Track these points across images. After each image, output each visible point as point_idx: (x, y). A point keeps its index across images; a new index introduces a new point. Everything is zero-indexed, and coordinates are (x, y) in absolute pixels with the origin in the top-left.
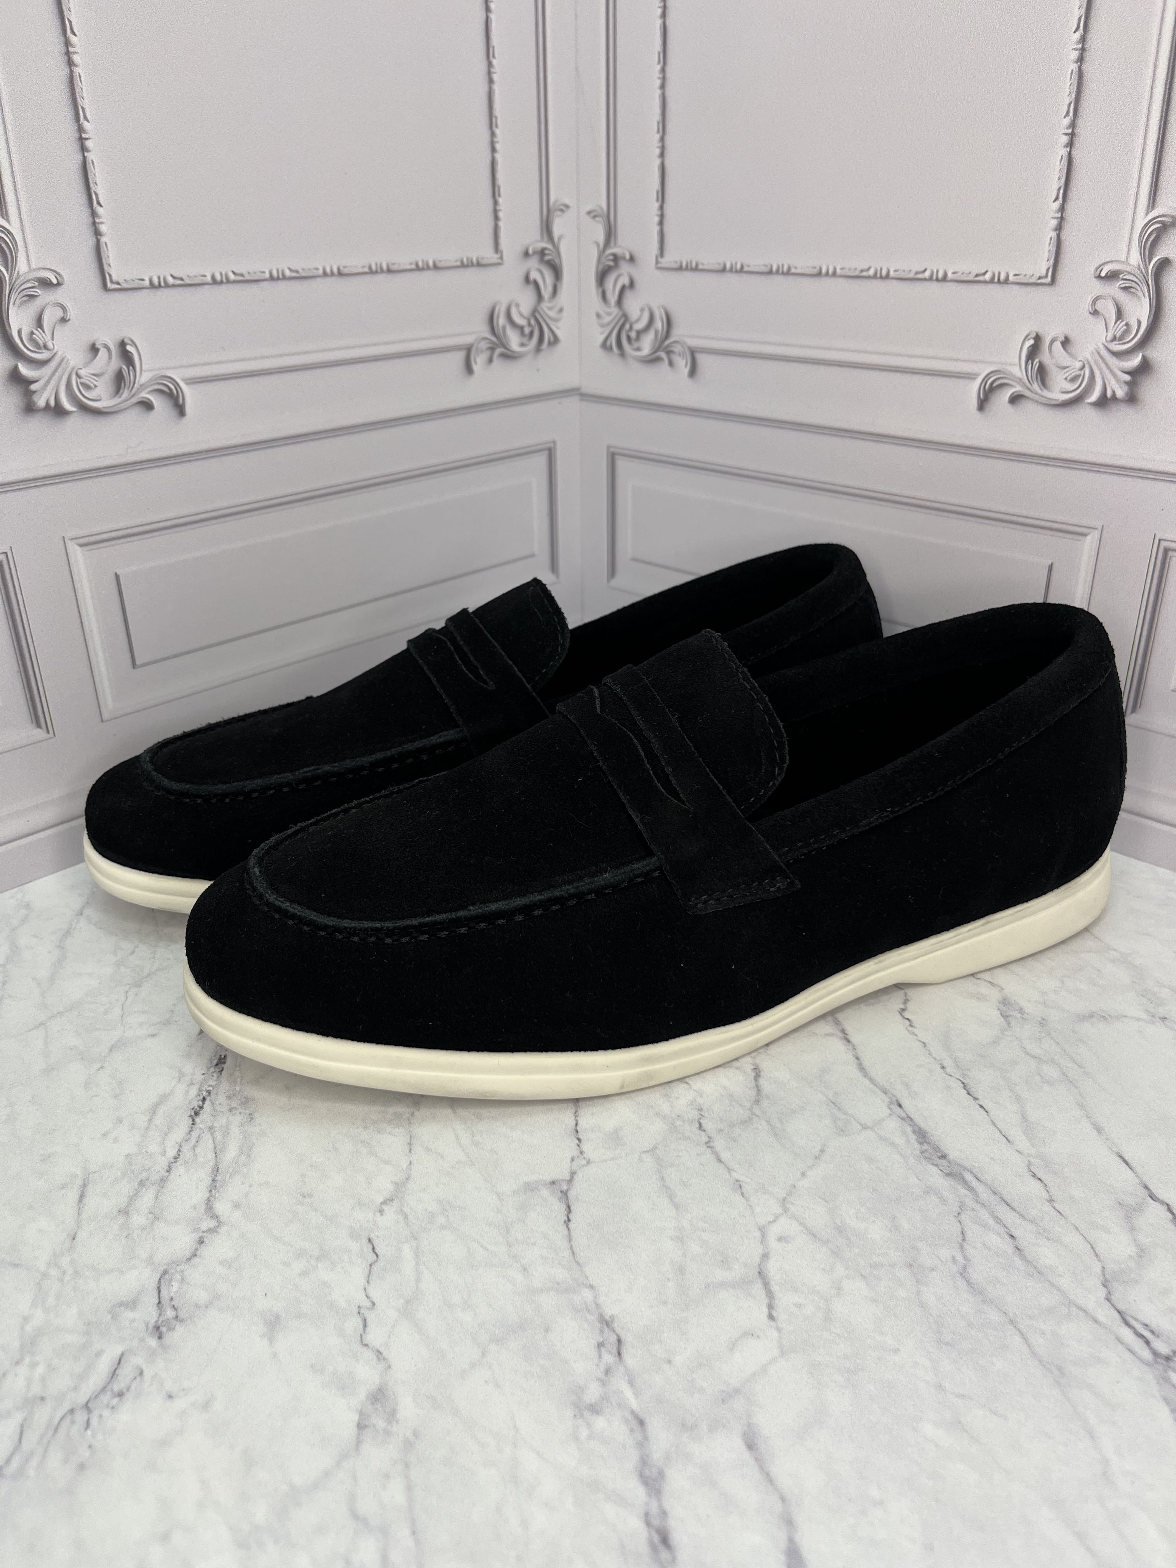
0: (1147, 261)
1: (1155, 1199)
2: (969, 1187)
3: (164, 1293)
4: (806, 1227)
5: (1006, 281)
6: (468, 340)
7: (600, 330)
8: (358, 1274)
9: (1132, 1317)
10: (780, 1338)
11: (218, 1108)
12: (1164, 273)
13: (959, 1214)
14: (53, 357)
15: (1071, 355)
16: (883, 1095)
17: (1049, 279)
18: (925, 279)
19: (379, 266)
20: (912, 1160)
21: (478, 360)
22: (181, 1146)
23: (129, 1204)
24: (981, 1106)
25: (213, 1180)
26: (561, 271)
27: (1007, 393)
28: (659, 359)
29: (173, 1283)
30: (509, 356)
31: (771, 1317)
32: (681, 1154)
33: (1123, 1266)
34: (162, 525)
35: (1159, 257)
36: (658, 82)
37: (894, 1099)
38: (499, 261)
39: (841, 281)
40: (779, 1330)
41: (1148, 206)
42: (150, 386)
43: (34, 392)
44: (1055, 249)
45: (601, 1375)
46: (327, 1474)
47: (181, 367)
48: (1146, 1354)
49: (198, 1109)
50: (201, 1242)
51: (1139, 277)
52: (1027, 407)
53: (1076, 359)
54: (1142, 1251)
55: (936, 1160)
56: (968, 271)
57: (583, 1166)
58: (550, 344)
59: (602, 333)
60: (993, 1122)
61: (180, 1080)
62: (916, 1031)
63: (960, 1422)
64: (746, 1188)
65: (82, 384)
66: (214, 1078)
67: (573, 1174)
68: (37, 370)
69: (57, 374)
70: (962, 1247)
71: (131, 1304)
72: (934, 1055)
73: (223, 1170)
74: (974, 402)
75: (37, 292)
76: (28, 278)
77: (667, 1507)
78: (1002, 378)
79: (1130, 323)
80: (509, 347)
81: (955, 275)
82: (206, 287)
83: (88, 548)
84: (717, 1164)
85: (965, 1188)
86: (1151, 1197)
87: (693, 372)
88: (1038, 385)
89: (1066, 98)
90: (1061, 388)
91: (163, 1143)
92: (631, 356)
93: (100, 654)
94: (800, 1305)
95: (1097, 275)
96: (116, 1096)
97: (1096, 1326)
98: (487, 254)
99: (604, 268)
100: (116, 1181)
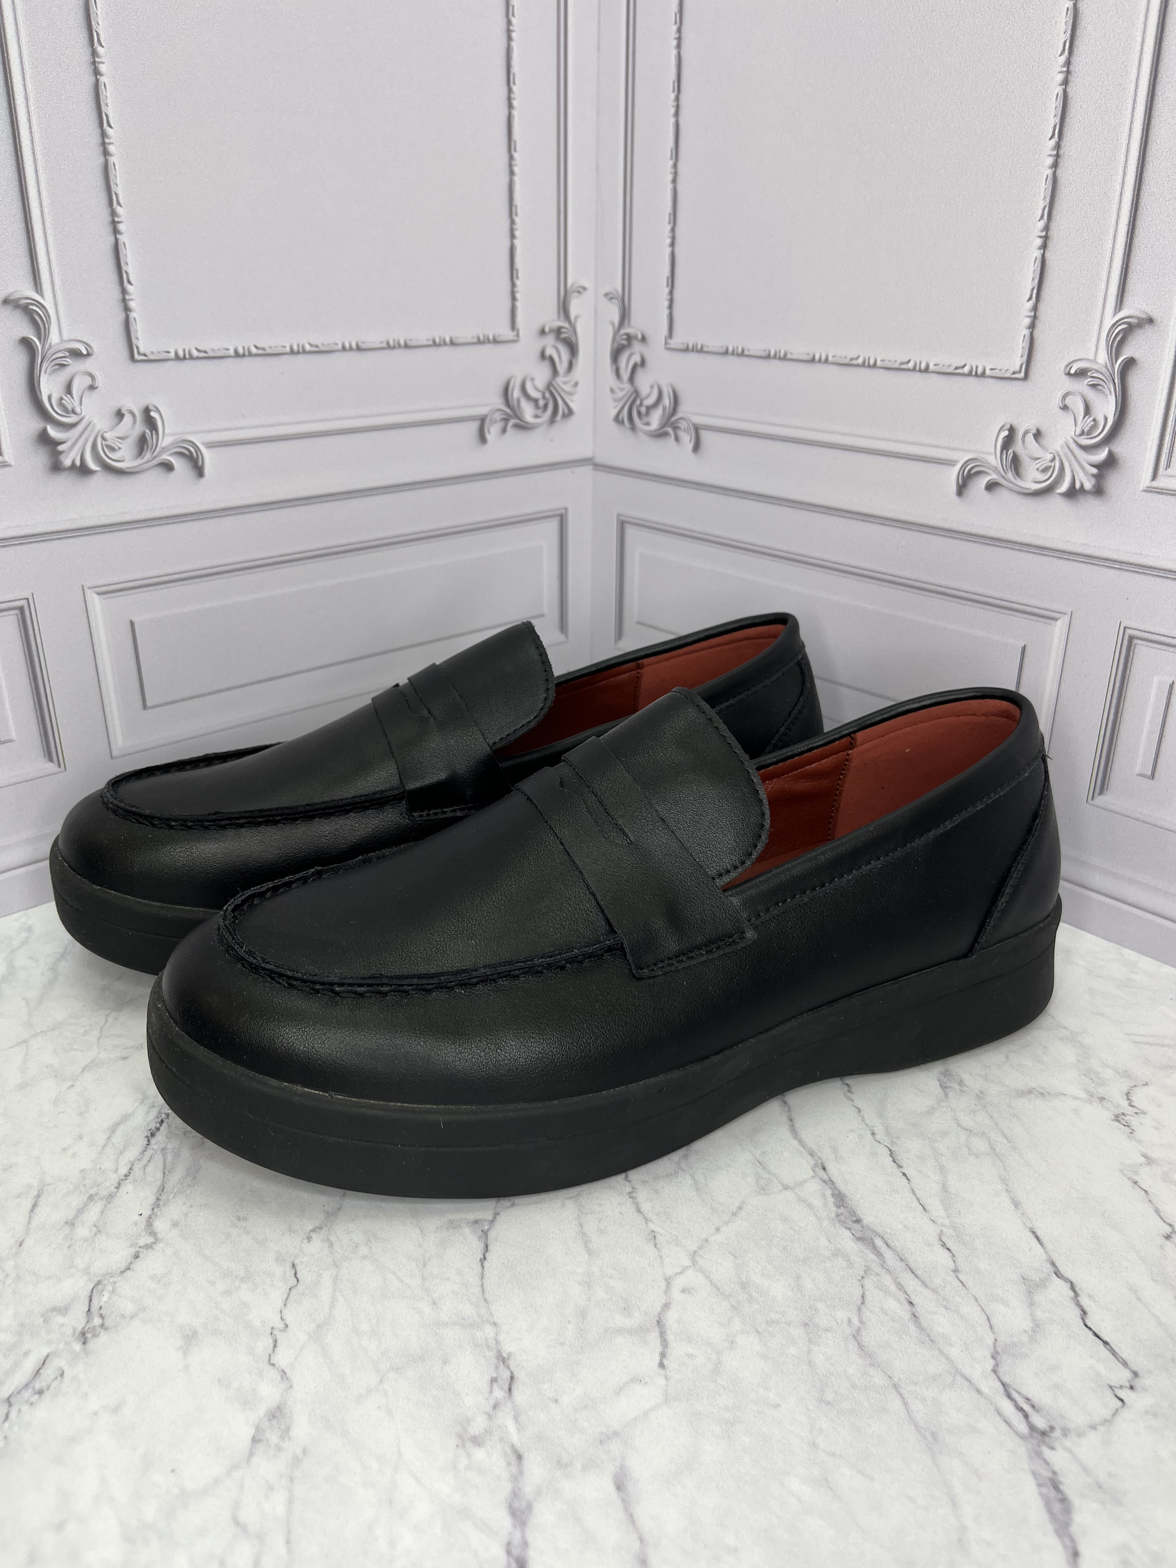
0: (1114, 360)
1: (1060, 1276)
2: (878, 1252)
3: (95, 1304)
4: (711, 1282)
5: (983, 375)
6: (483, 411)
7: (614, 404)
8: (277, 1296)
9: (1014, 1390)
10: (666, 1386)
11: (173, 1130)
12: (1130, 372)
13: (863, 1277)
14: (80, 421)
15: (1042, 447)
16: (809, 1157)
17: (1022, 375)
18: (909, 370)
19: (396, 342)
20: (826, 1223)
21: (492, 430)
22: (133, 1165)
23: (76, 1217)
24: (904, 1174)
25: (157, 1199)
26: (577, 348)
27: (984, 481)
28: (665, 434)
29: (104, 1294)
30: (523, 427)
31: (662, 1365)
32: (602, 1202)
33: (1015, 1340)
34: (177, 577)
35: (1124, 357)
36: (670, 177)
37: (819, 1161)
38: (516, 338)
39: (832, 368)
40: (667, 1378)
41: (1116, 307)
42: (169, 450)
43: (61, 453)
44: (1028, 345)
45: (488, 1408)
46: (216, 1482)
47: (201, 432)
48: (1023, 1428)
49: (155, 1131)
50: (136, 1256)
51: (1106, 376)
52: (1002, 495)
53: (1047, 451)
54: (1037, 1326)
55: (850, 1224)
56: (948, 364)
57: (507, 1207)
58: (564, 416)
59: (615, 407)
60: (913, 1190)
61: (142, 1102)
62: (853, 1096)
63: (826, 1479)
64: (660, 1239)
65: (107, 446)
67: (496, 1214)
68: (63, 432)
69: (84, 436)
70: (859, 1309)
71: (63, 1310)
72: (866, 1122)
73: (169, 1190)
74: (954, 488)
75: (67, 361)
76: (59, 349)
77: (530, 1538)
78: (979, 465)
79: (1097, 418)
80: (523, 419)
81: (937, 367)
82: (230, 360)
83: (105, 596)
84: (636, 1214)
85: (873, 1252)
86: (1056, 1274)
87: (697, 448)
88: (1013, 474)
89: (1041, 203)
90: (1032, 479)
91: (117, 1161)
92: (642, 430)
93: (112, 695)
94: (692, 1355)
95: (1067, 372)
96: (81, 1114)
97: (978, 1396)
98: (504, 331)
99: (618, 346)
100: (68, 1194)
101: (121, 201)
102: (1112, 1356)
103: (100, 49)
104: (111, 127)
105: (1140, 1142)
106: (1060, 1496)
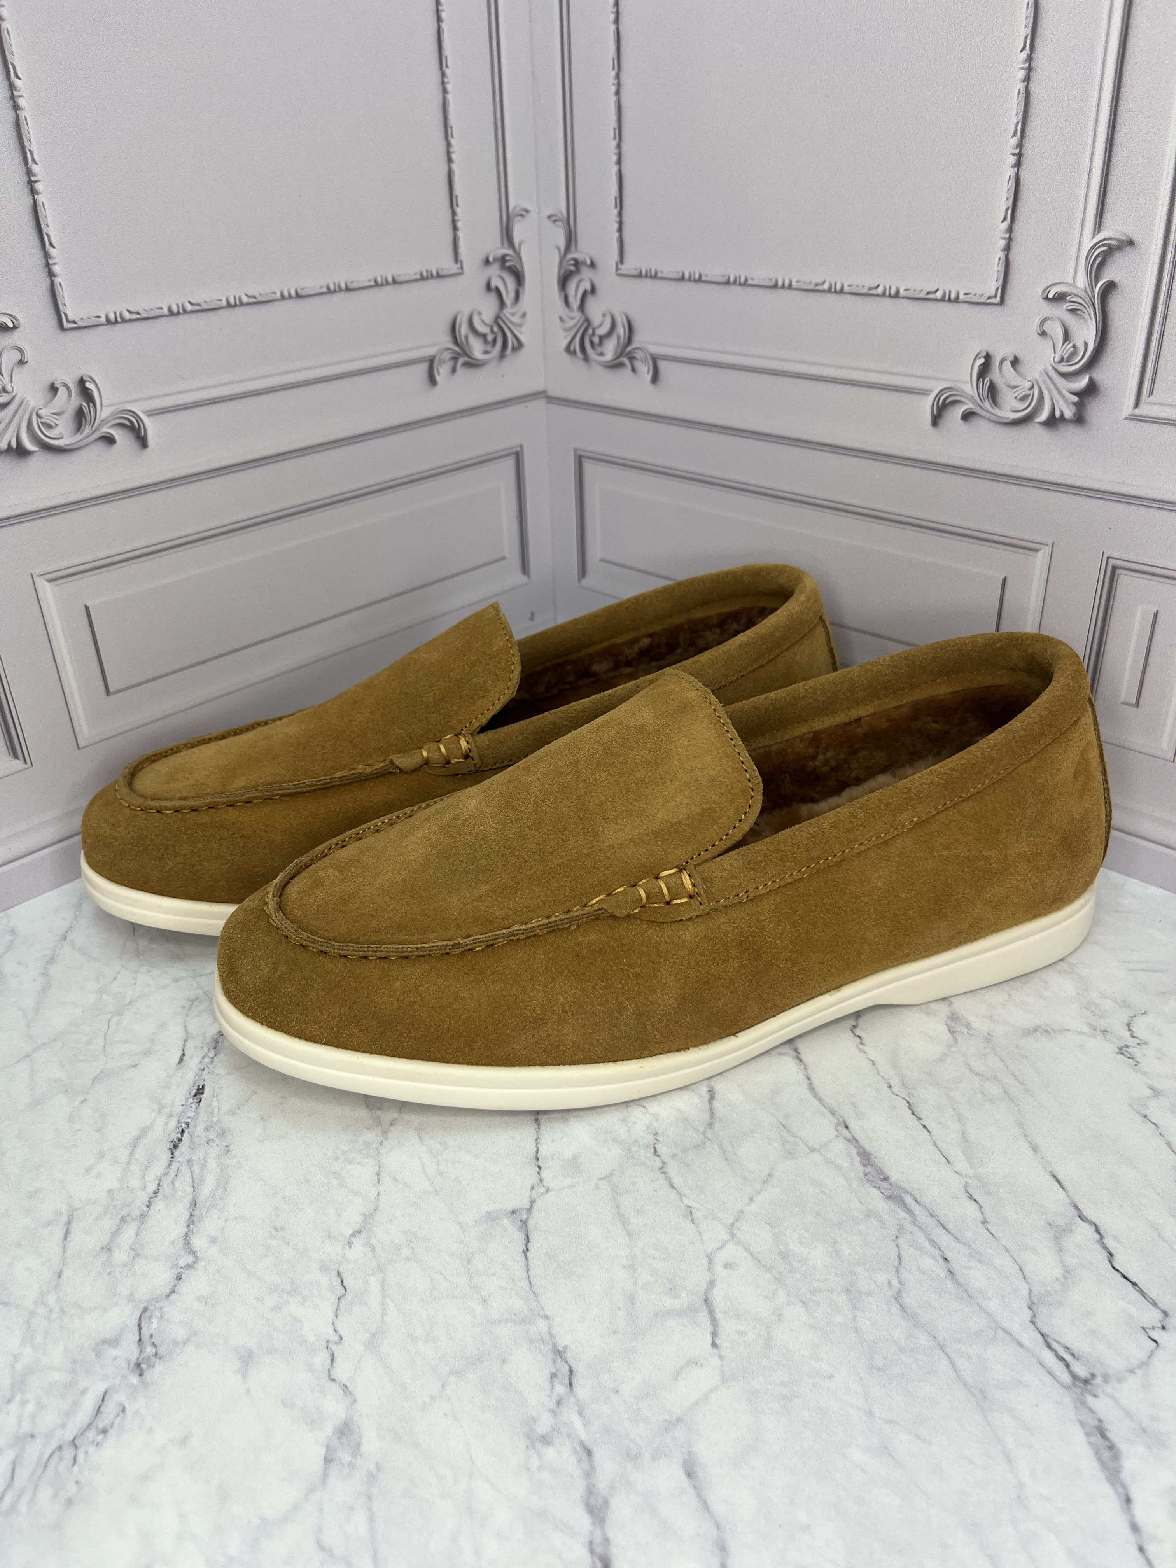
0: (1093, 284)
1: (1084, 1219)
2: (908, 1209)
3: (144, 1330)
4: (752, 1254)
5: (957, 300)
6: (430, 351)
7: (564, 334)
8: (327, 1308)
9: (1053, 1339)
10: (722, 1366)
11: (196, 1140)
12: (1110, 296)
13: (897, 1237)
14: (12, 400)
15: (1022, 376)
16: (831, 1116)
17: (998, 299)
18: (878, 295)
19: (337, 285)
20: (855, 1183)
21: (441, 370)
22: (160, 1181)
23: (111, 1241)
24: (924, 1126)
25: (191, 1215)
26: (523, 276)
27: (959, 410)
28: (621, 365)
29: (153, 1321)
30: (473, 364)
31: (714, 1345)
32: (635, 1180)
33: (1049, 1288)
34: (129, 555)
35: (1104, 280)
36: (613, 89)
37: (841, 1120)
38: (460, 271)
39: (796, 293)
40: (721, 1358)
41: (1095, 228)
42: (108, 422)
44: (1003, 269)
45: (552, 1405)
46: (296, 1507)
47: (141, 400)
48: (1066, 1378)
49: (177, 1142)
50: (179, 1278)
51: (1086, 300)
52: (979, 424)
53: (1025, 379)
54: (1067, 1272)
55: (878, 1183)
56: (920, 289)
59: (566, 337)
60: (934, 1143)
61: (159, 1112)
62: (865, 1048)
63: (886, 1448)
64: (697, 1215)
65: (42, 423)
66: (193, 1109)
67: (533, 1202)
69: (18, 416)
70: (897, 1271)
71: (113, 1342)
72: (882, 1074)
73: (201, 1204)
74: (928, 418)
77: (611, 1535)
78: (955, 395)
79: (1077, 344)
80: (473, 357)
81: (908, 292)
82: (163, 319)
83: (56, 583)
84: (670, 1190)
85: (904, 1211)
86: (1079, 1217)
87: (655, 379)
88: (990, 404)
89: (1013, 118)
90: (1011, 407)
91: (144, 1177)
92: (595, 361)
93: (74, 684)
94: (742, 1332)
95: (1045, 296)
96: (99, 1130)
97: (1019, 1349)
98: (447, 264)
99: (565, 272)
100: (99, 1217)
101: (36, 158)
102: (1141, 1297)
104: (19, 78)
105: (1145, 1074)
106: (1108, 1443)
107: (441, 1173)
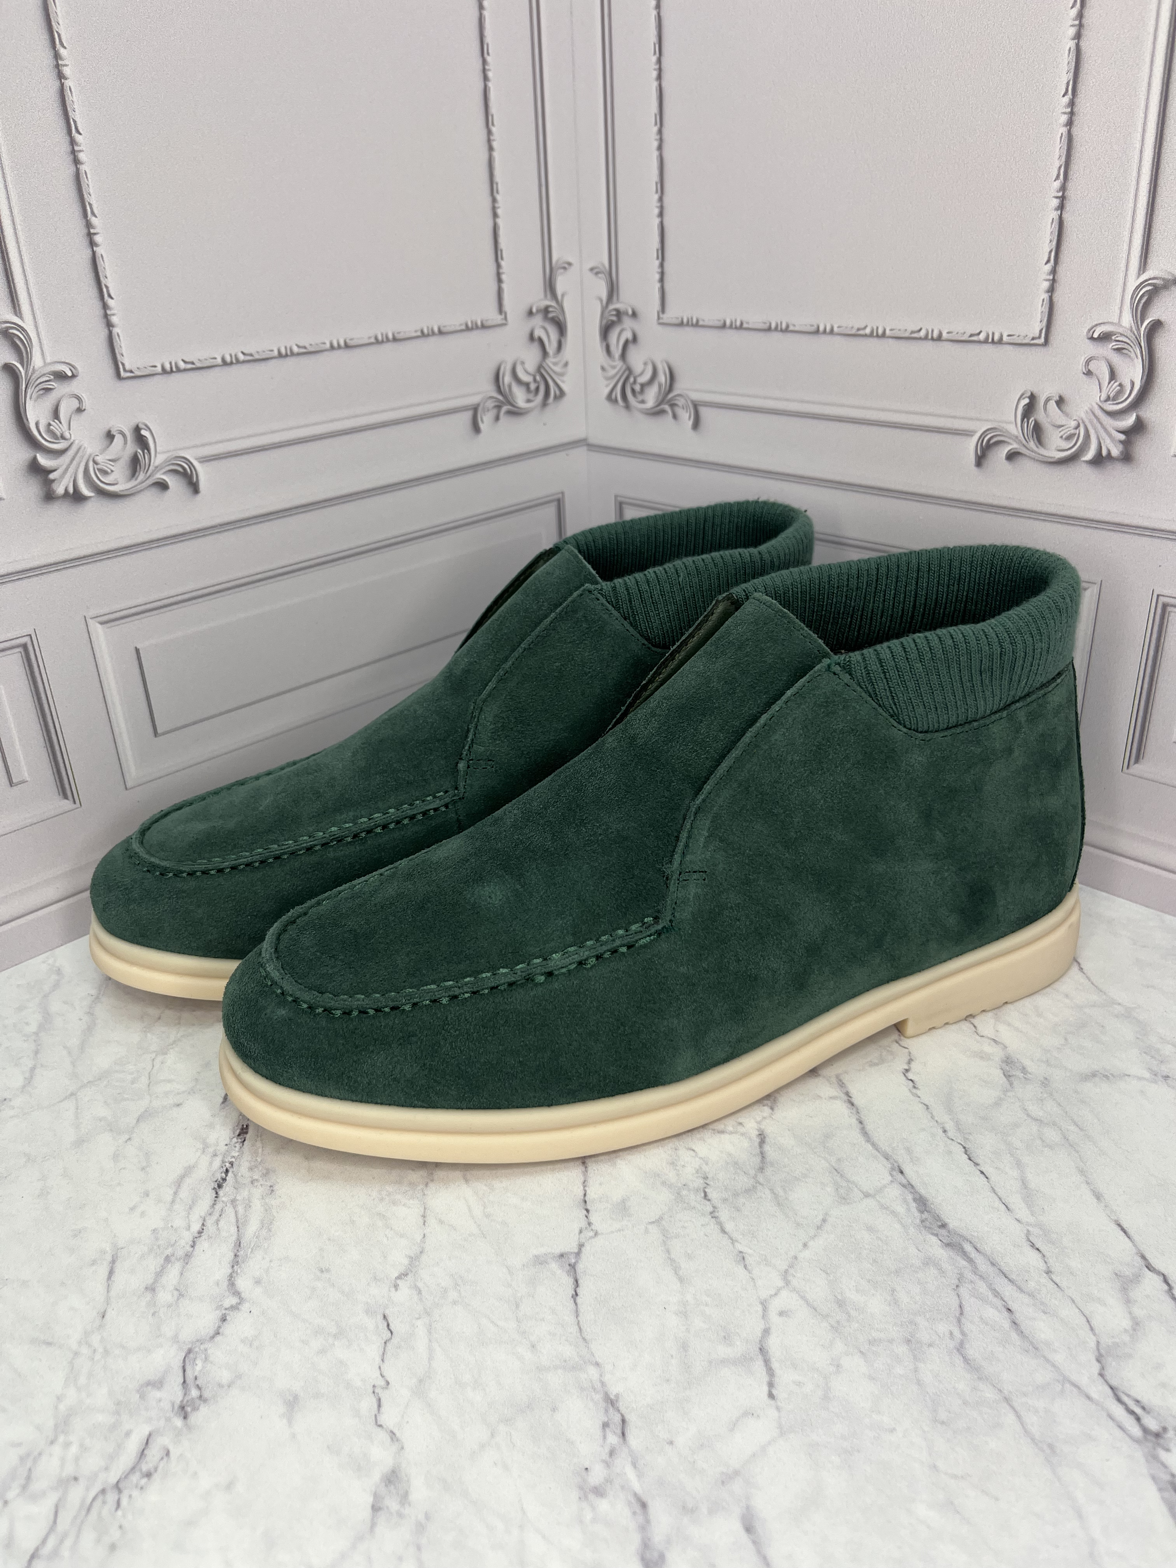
0: (1139, 323)
1: (1151, 1269)
2: (968, 1257)
3: (190, 1374)
4: (807, 1302)
5: (1000, 341)
6: (474, 400)
7: (606, 382)
8: (373, 1351)
9: (1124, 1393)
10: (780, 1417)
11: (240, 1179)
12: (1157, 335)
13: (957, 1286)
14: (70, 446)
15: (1067, 415)
16: (885, 1160)
17: (1042, 340)
18: (920, 338)
19: (384, 336)
20: (912, 1230)
21: (485, 418)
22: (204, 1220)
23: (156, 1281)
24: (982, 1172)
25: (235, 1255)
26: (566, 327)
27: (1004, 450)
28: (663, 412)
29: (197, 1362)
30: (516, 413)
31: (771, 1396)
32: (686, 1224)
33: (1117, 1340)
34: (180, 598)
35: (1150, 319)
36: (655, 144)
37: (896, 1165)
38: (504, 322)
39: (838, 339)
40: (778, 1409)
41: (1140, 268)
42: (162, 468)
43: (53, 481)
44: (1047, 310)
45: (605, 1456)
46: (343, 1556)
47: (193, 447)
48: (1136, 1431)
49: (221, 1181)
50: (224, 1319)
51: (1132, 339)
52: (1025, 464)
53: (1071, 419)
54: (1136, 1324)
55: (936, 1229)
56: (962, 332)
57: (591, 1238)
58: (556, 398)
59: (607, 386)
60: (993, 1189)
61: (204, 1152)
62: (918, 1093)
63: (952, 1503)
64: (749, 1260)
65: (98, 469)
66: (237, 1149)
67: (581, 1246)
68: (55, 459)
69: (75, 462)
70: (959, 1321)
71: (158, 1384)
72: (936, 1118)
73: (245, 1244)
74: (972, 459)
75: (52, 385)
76: (43, 373)
78: (999, 435)
79: (1123, 384)
80: (516, 405)
81: (950, 334)
82: (217, 369)
83: (109, 625)
84: (721, 1235)
85: (963, 1259)
86: (1147, 1267)
87: (696, 425)
88: (1035, 444)
89: (1055, 164)
90: (1056, 446)
91: (188, 1217)
92: (636, 408)
93: (123, 725)
94: (800, 1382)
95: (1090, 336)
96: (143, 1169)
97: (1087, 1402)
98: (492, 315)
99: (607, 322)
100: (142, 1257)
101: (96, 211)
103: (62, 51)
104: (80, 134)
107: (488, 1216)
